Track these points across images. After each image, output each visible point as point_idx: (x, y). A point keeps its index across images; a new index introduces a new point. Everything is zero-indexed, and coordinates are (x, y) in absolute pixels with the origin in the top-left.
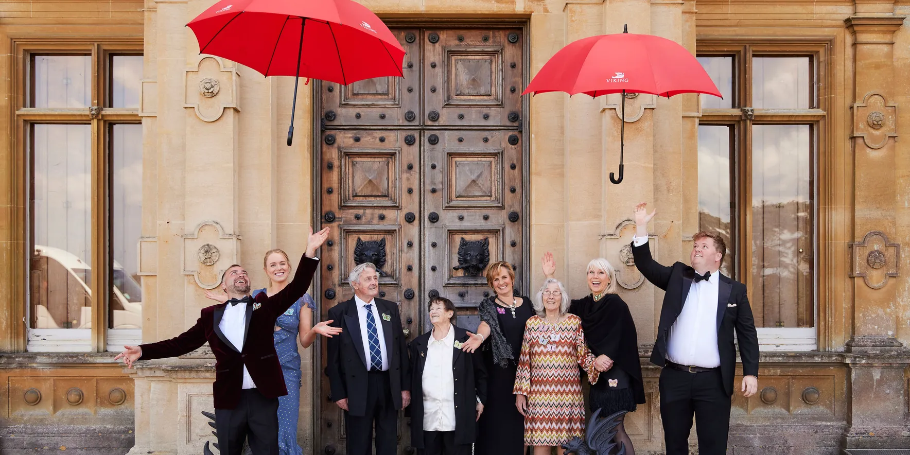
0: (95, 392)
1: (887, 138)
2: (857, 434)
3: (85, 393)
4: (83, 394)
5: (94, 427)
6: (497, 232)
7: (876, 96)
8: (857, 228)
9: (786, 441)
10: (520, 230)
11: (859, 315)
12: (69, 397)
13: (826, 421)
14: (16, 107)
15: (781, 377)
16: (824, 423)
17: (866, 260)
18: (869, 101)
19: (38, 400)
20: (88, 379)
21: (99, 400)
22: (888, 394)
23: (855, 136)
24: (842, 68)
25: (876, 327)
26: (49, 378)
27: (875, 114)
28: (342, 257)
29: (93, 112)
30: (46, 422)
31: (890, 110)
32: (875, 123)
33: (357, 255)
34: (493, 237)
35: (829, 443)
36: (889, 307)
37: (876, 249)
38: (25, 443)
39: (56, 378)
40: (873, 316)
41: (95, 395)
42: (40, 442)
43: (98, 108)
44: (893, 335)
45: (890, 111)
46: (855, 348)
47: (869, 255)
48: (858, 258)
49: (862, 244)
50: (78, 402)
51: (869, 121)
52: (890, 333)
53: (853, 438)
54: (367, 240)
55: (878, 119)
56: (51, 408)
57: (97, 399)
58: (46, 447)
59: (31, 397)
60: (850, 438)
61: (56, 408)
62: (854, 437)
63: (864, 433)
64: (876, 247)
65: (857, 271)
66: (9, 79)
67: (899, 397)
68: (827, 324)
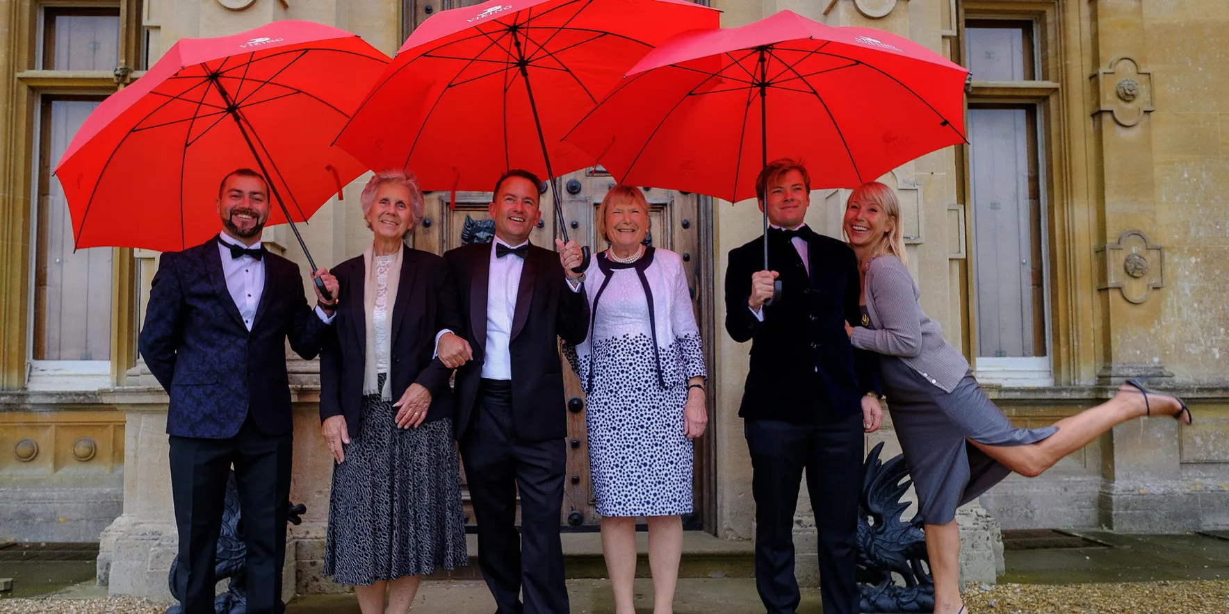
0: (111, 443)
1: (1142, 112)
2: (1124, 491)
3: (99, 445)
4: (95, 447)
5: (108, 490)
6: (663, 208)
7: (1126, 61)
8: (1109, 225)
9: (1029, 502)
10: (695, 204)
11: (1115, 337)
12: (76, 450)
13: (1076, 475)
14: (16, 68)
15: (1017, 418)
16: (1073, 478)
17: (1123, 268)
18: (1117, 67)
19: (34, 455)
20: (103, 426)
21: (116, 454)
22: (1159, 439)
23: (1102, 109)
24: (1077, 29)
25: (1138, 352)
26: (49, 424)
27: (1126, 82)
28: (443, 241)
29: (118, 72)
30: (43, 484)
31: (1145, 78)
32: (1128, 92)
33: (465, 240)
34: (656, 215)
35: (1084, 503)
36: (1154, 327)
37: (1134, 252)
38: (10, 513)
39: (58, 424)
40: (1134, 338)
41: (111, 447)
42: (32, 511)
43: (125, 68)
44: (1159, 362)
45: (1143, 79)
46: (1115, 378)
47: (1127, 260)
48: (1112, 263)
49: (1117, 247)
50: (88, 456)
51: (1119, 90)
52: (1156, 360)
53: (1121, 497)
54: (480, 219)
55: (1130, 87)
56: (51, 465)
57: (114, 452)
58: (39, 519)
59: (24, 450)
60: (1117, 496)
61: (57, 465)
62: (1120, 495)
63: (1133, 491)
64: (1134, 250)
65: (1112, 281)
66: (7, 30)
67: (1172, 442)
68: (1071, 349)
